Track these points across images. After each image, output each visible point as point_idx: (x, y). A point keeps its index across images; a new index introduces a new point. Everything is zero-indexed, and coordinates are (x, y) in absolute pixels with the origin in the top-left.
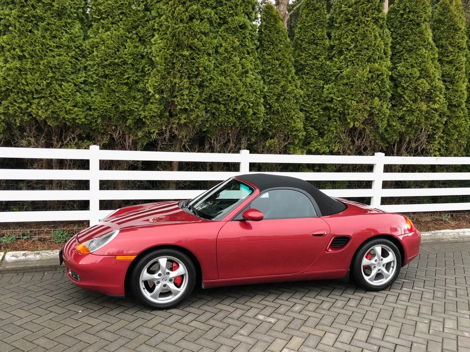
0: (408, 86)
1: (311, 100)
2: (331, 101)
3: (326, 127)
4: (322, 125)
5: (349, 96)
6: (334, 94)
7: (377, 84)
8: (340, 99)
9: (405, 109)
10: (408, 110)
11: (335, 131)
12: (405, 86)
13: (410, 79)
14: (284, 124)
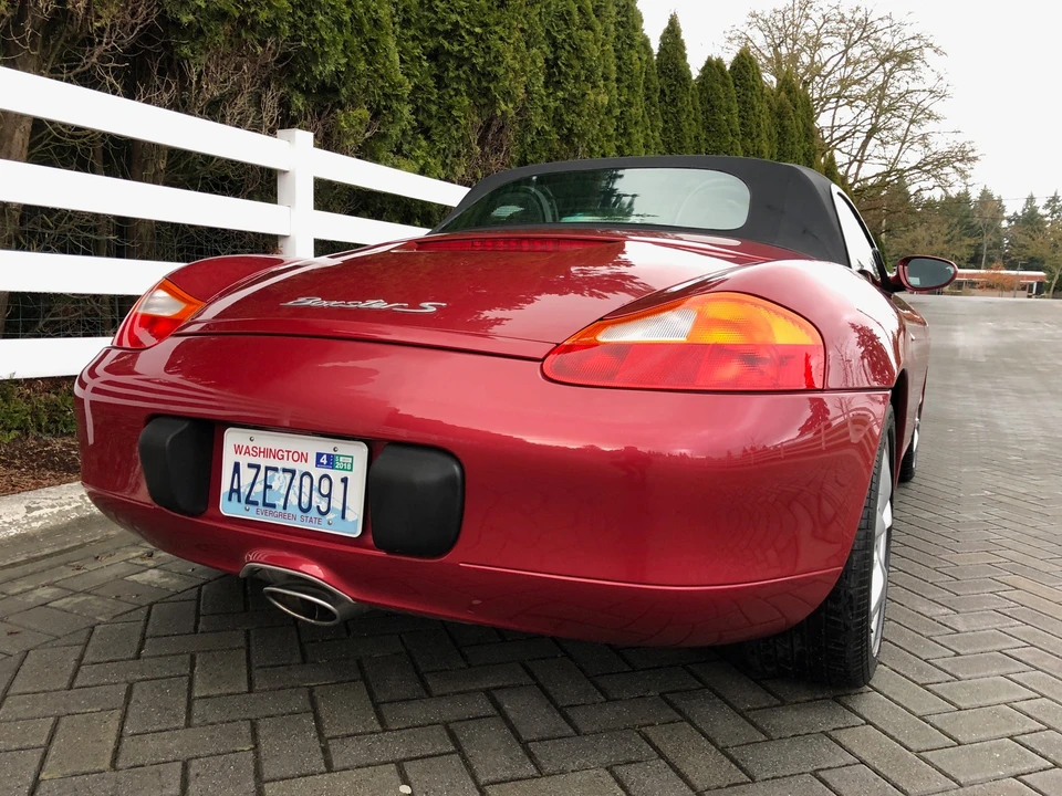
0: (564, 40)
1: (396, 19)
2: (452, 34)
3: (434, 108)
4: (429, 100)
5: (497, 29)
6: (461, 14)
7: (540, 14)
8: (478, 30)
9: (560, 94)
10: (564, 99)
11: (463, 122)
12: (561, 37)
13: (567, 24)
14: (376, 71)
